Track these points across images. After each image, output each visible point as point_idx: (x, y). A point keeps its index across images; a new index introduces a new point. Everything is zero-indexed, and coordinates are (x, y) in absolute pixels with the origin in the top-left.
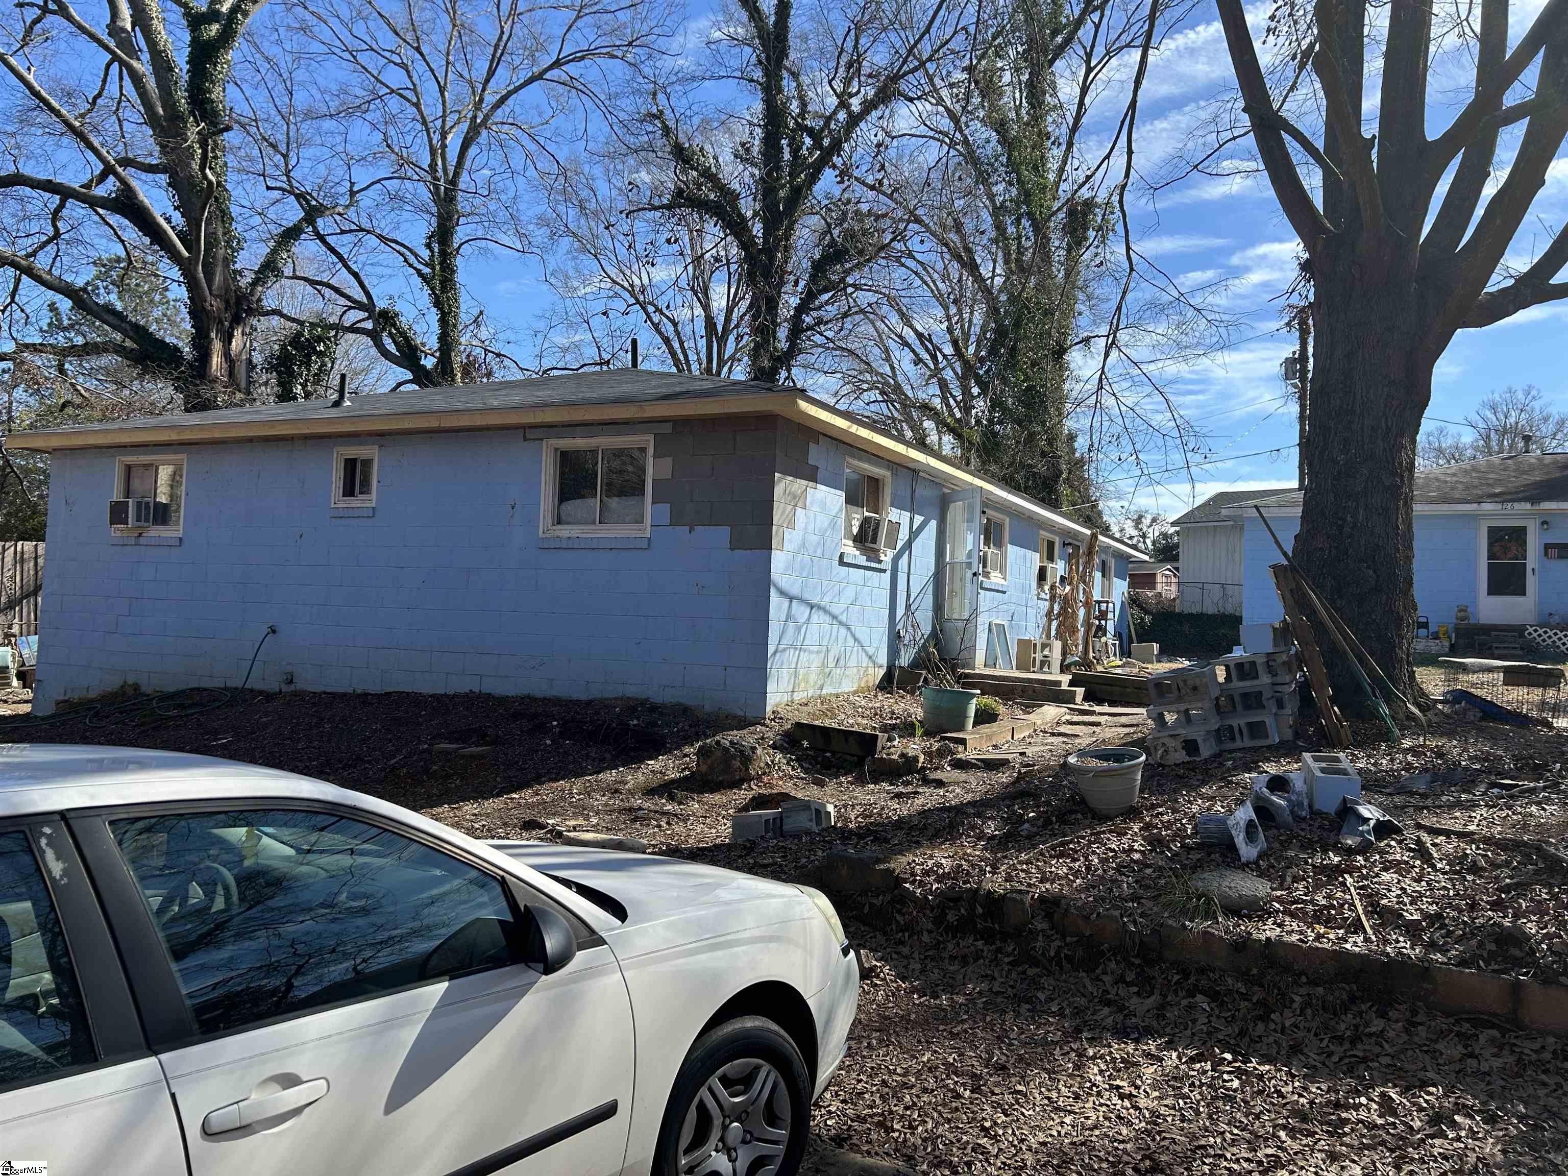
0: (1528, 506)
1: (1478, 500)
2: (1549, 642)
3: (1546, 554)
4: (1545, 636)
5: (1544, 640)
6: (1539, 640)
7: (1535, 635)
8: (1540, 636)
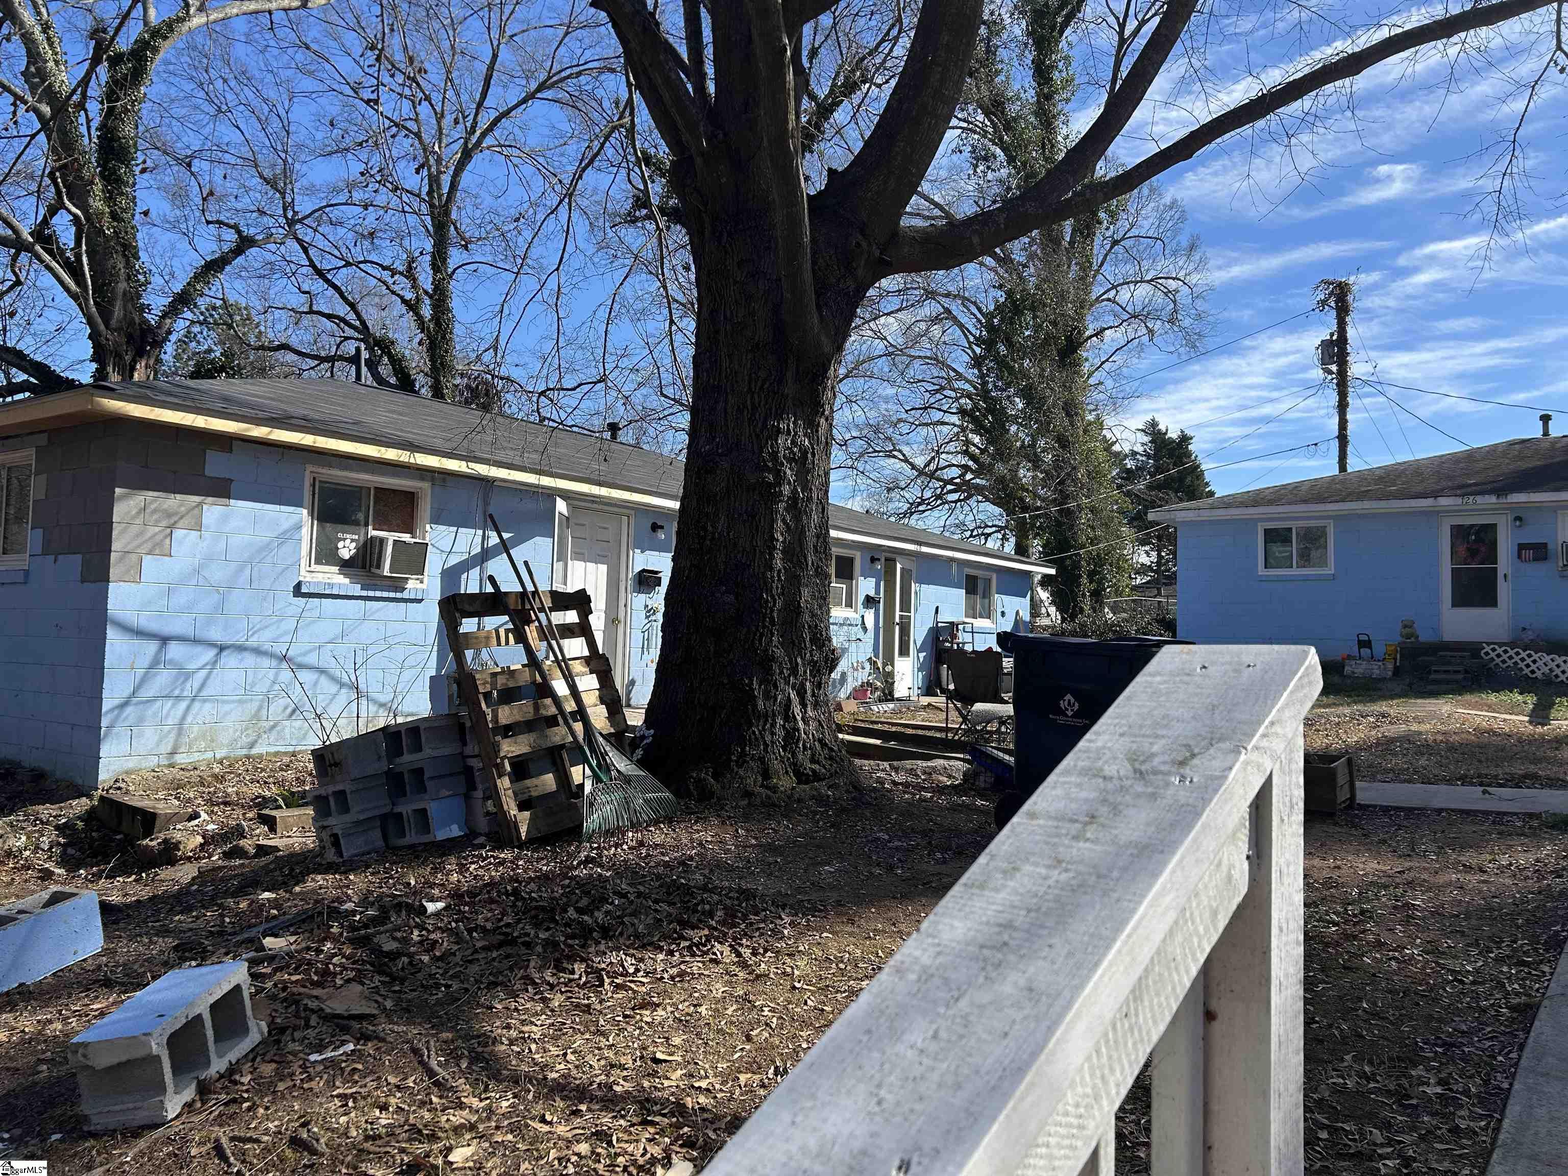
0: (1493, 499)
1: (1435, 495)
2: (1510, 663)
3: (1519, 557)
4: (1505, 657)
5: (1504, 662)
6: (1498, 660)
7: (1493, 655)
8: (1499, 656)
